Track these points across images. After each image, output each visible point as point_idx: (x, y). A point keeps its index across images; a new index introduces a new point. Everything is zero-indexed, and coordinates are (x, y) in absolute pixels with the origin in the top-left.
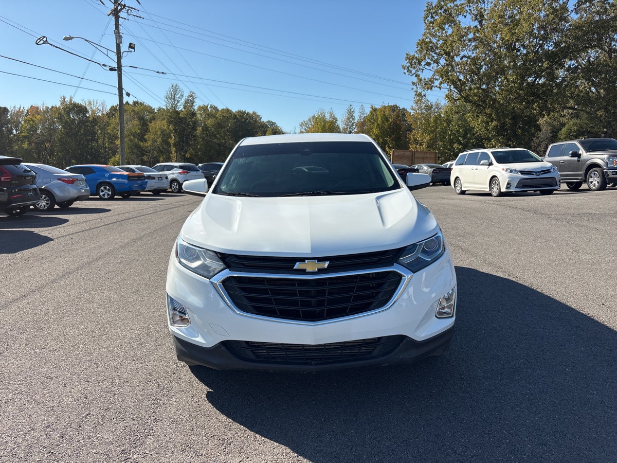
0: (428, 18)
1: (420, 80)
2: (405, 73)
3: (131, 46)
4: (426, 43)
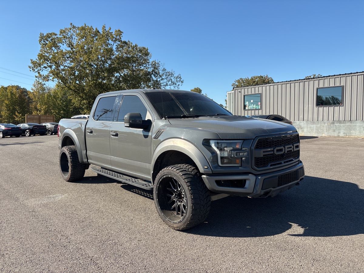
0: (42, 42)
1: (41, 75)
2: (31, 71)
4: (44, 56)
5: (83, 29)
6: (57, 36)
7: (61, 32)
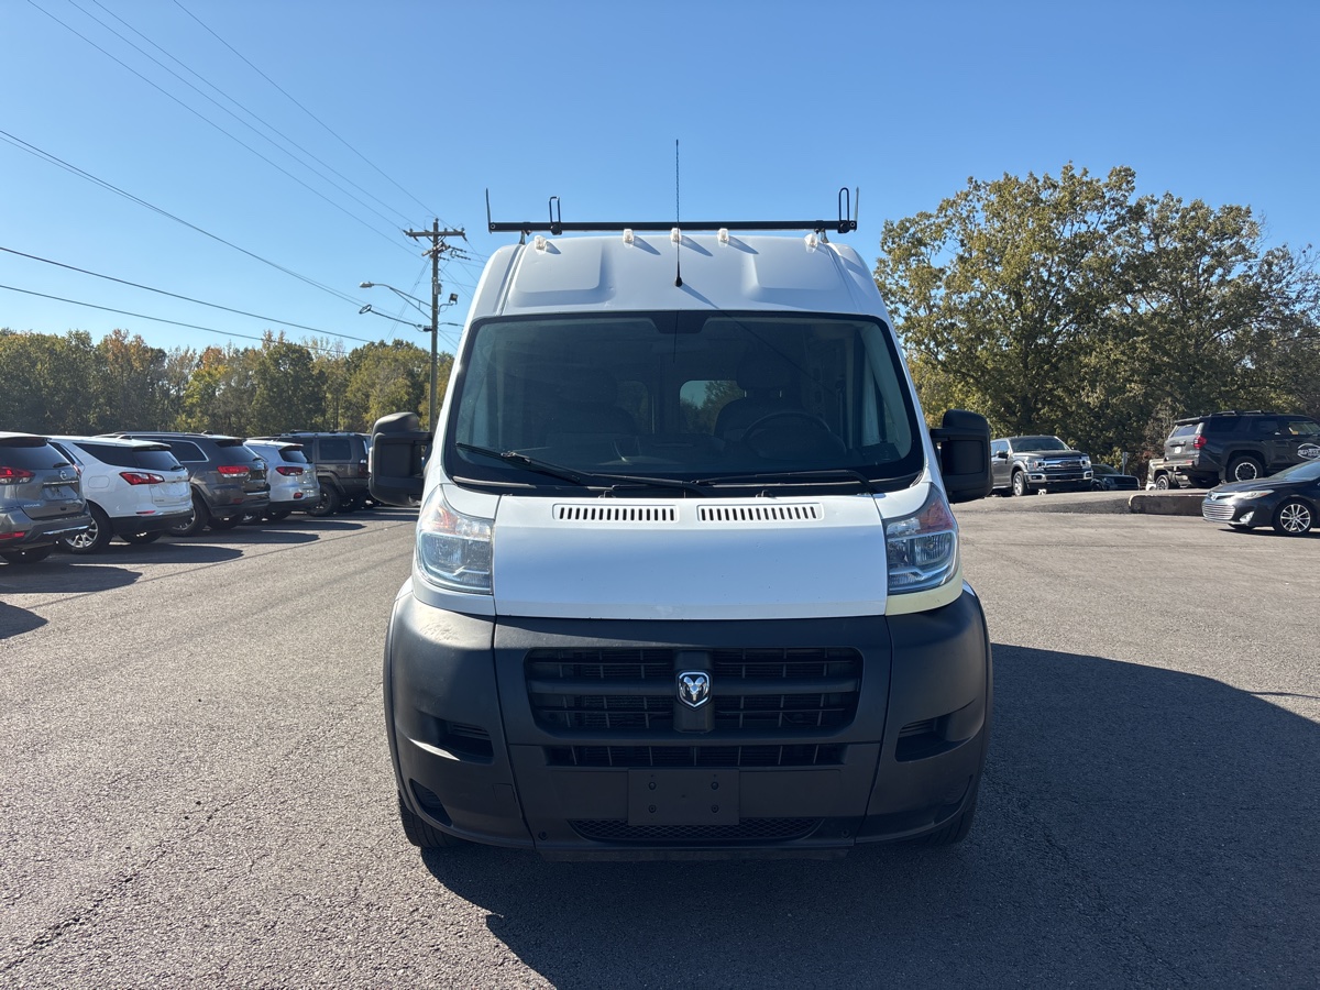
0: (887, 244)
3: (453, 298)
5: (998, 188)
6: (932, 220)
7: (941, 209)
